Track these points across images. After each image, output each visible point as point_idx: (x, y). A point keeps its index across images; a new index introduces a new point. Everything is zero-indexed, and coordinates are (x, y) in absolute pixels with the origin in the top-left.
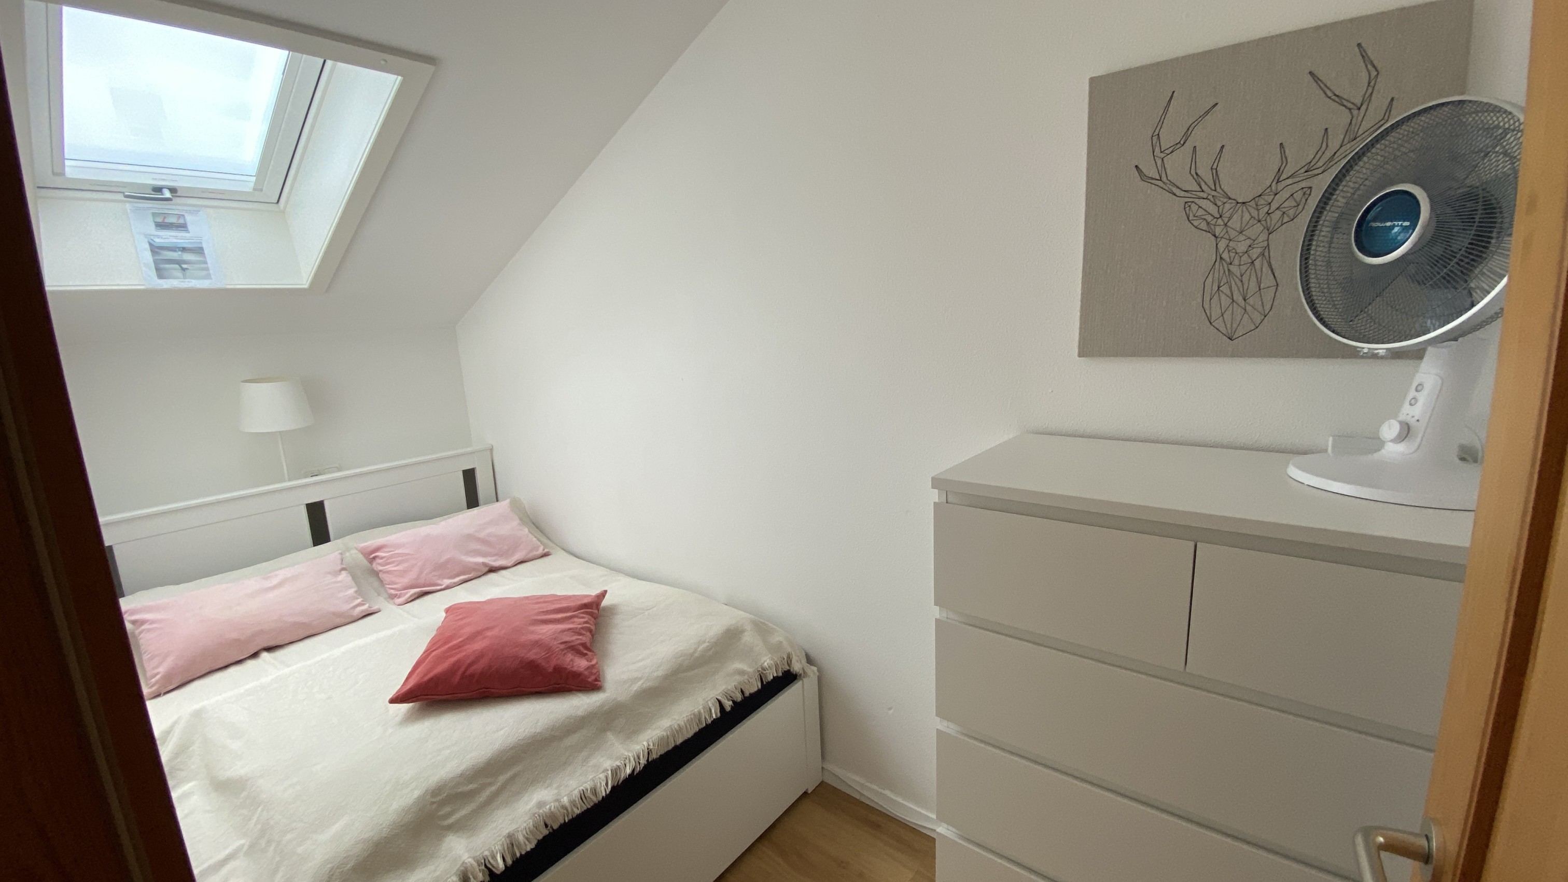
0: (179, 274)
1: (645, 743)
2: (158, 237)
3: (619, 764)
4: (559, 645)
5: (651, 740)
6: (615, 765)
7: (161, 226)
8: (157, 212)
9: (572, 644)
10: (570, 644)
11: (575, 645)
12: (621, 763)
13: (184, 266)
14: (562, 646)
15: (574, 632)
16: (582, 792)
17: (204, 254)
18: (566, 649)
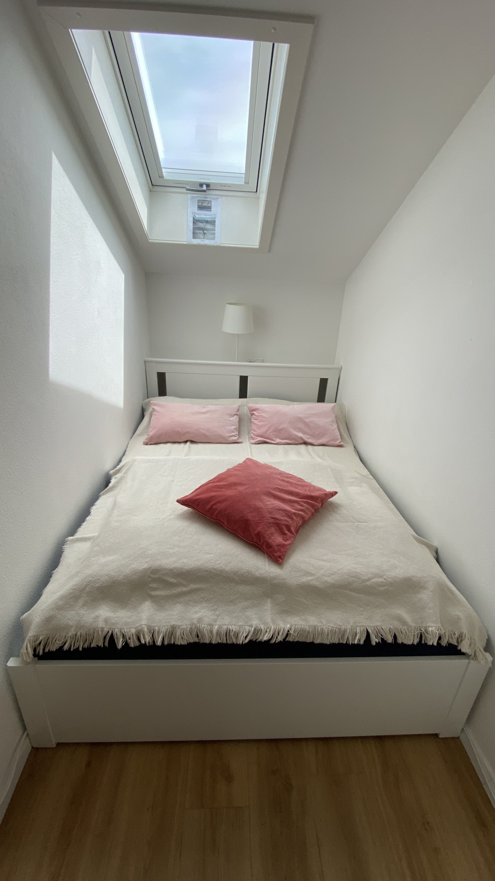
0: (202, 236)
1: (288, 626)
2: (198, 214)
3: (262, 628)
4: (269, 519)
5: (294, 626)
6: (259, 627)
7: (200, 208)
8: (200, 199)
9: (279, 522)
10: (277, 521)
11: (280, 524)
12: (264, 628)
13: (205, 232)
14: (271, 520)
15: (286, 514)
16: (228, 631)
17: (215, 224)
18: (273, 523)
